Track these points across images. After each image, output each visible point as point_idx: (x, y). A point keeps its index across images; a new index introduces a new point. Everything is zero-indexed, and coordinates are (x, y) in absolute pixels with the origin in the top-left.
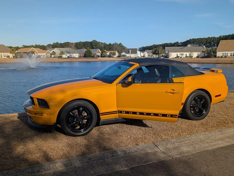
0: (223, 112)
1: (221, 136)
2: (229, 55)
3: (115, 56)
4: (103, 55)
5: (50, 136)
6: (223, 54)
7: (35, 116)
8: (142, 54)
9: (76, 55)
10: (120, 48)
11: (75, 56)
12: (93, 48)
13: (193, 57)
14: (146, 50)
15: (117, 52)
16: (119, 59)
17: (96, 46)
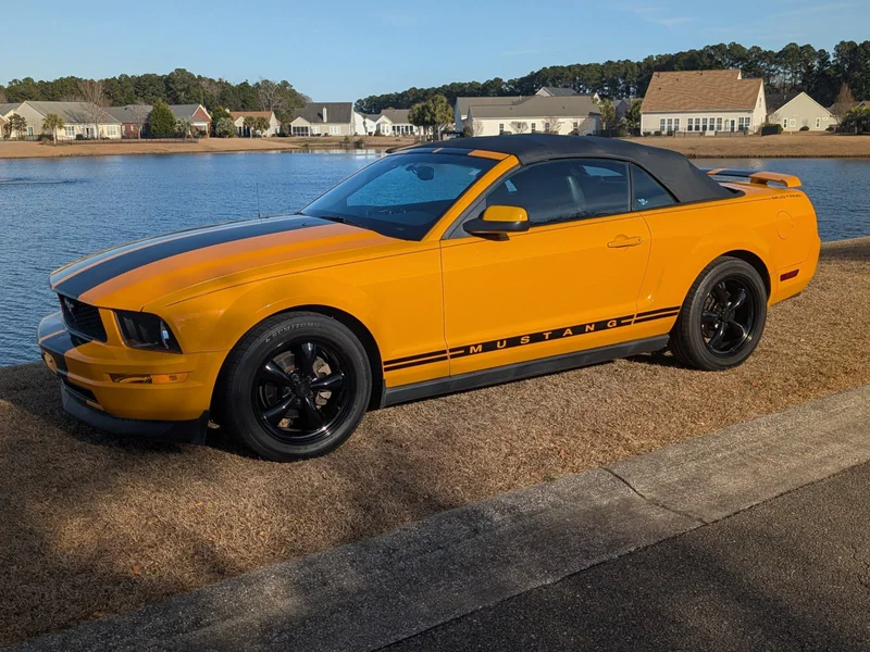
1: (828, 426)
2: (683, 126)
3: (269, 132)
4: (217, 129)
5: (183, 467)
6: (663, 121)
8: (372, 126)
9: (113, 130)
10: (284, 101)
11: (106, 135)
12: (176, 101)
14: (385, 108)
15: (273, 115)
16: (284, 143)
17: (187, 91)
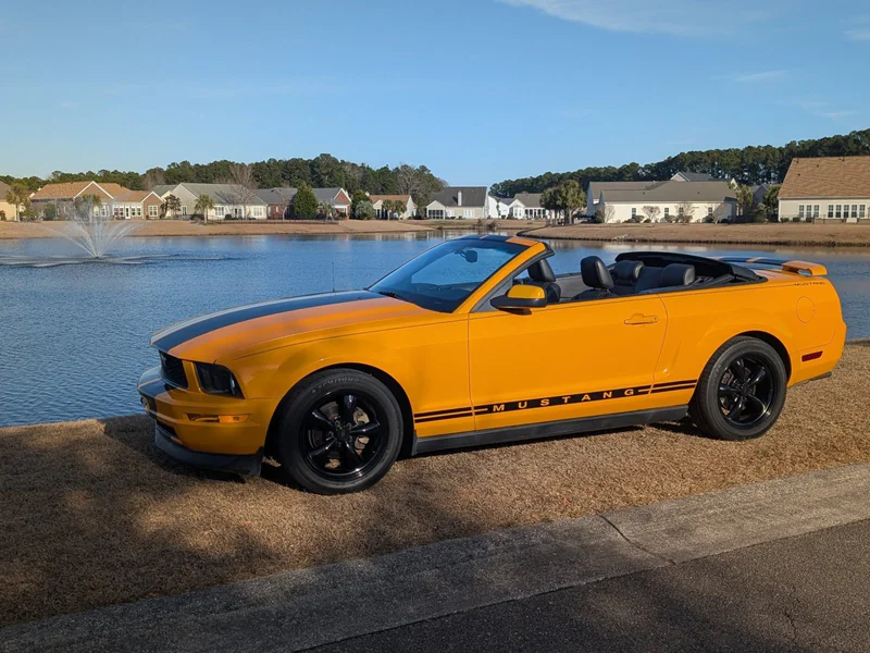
0: (825, 412)
1: (827, 493)
2: (823, 213)
3: (406, 215)
4: (357, 212)
5: (242, 495)
6: (802, 207)
7: (192, 423)
8: (505, 209)
9: (259, 211)
10: (422, 185)
11: (252, 215)
12: (320, 184)
13: (692, 221)
14: (519, 192)
15: (410, 198)
16: (420, 226)
17: (330, 175)
